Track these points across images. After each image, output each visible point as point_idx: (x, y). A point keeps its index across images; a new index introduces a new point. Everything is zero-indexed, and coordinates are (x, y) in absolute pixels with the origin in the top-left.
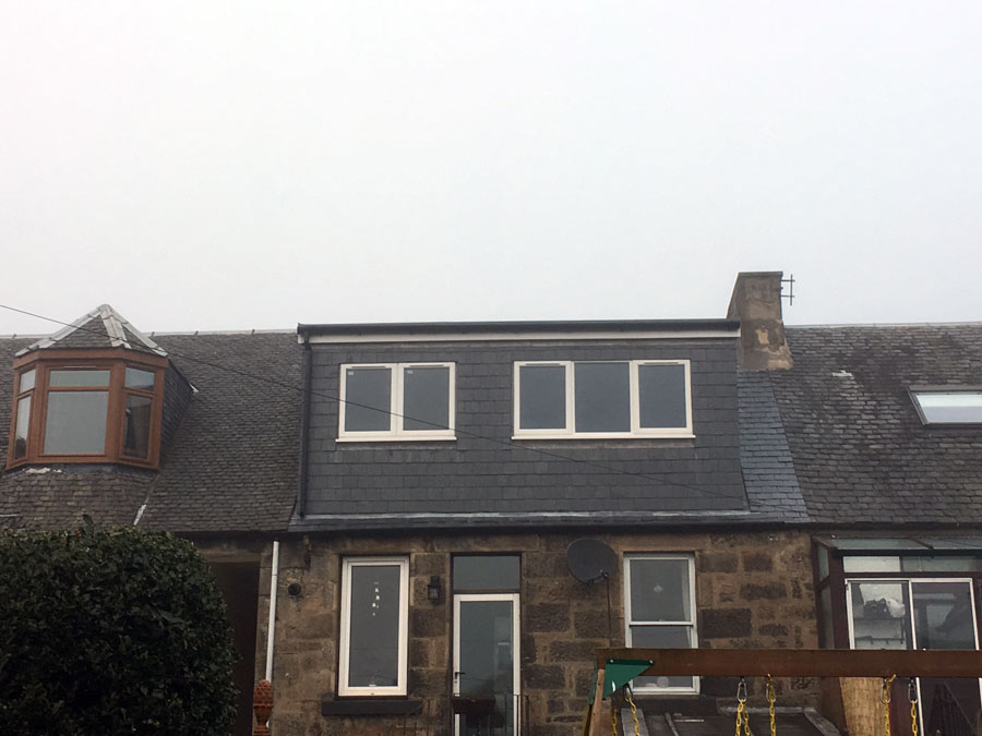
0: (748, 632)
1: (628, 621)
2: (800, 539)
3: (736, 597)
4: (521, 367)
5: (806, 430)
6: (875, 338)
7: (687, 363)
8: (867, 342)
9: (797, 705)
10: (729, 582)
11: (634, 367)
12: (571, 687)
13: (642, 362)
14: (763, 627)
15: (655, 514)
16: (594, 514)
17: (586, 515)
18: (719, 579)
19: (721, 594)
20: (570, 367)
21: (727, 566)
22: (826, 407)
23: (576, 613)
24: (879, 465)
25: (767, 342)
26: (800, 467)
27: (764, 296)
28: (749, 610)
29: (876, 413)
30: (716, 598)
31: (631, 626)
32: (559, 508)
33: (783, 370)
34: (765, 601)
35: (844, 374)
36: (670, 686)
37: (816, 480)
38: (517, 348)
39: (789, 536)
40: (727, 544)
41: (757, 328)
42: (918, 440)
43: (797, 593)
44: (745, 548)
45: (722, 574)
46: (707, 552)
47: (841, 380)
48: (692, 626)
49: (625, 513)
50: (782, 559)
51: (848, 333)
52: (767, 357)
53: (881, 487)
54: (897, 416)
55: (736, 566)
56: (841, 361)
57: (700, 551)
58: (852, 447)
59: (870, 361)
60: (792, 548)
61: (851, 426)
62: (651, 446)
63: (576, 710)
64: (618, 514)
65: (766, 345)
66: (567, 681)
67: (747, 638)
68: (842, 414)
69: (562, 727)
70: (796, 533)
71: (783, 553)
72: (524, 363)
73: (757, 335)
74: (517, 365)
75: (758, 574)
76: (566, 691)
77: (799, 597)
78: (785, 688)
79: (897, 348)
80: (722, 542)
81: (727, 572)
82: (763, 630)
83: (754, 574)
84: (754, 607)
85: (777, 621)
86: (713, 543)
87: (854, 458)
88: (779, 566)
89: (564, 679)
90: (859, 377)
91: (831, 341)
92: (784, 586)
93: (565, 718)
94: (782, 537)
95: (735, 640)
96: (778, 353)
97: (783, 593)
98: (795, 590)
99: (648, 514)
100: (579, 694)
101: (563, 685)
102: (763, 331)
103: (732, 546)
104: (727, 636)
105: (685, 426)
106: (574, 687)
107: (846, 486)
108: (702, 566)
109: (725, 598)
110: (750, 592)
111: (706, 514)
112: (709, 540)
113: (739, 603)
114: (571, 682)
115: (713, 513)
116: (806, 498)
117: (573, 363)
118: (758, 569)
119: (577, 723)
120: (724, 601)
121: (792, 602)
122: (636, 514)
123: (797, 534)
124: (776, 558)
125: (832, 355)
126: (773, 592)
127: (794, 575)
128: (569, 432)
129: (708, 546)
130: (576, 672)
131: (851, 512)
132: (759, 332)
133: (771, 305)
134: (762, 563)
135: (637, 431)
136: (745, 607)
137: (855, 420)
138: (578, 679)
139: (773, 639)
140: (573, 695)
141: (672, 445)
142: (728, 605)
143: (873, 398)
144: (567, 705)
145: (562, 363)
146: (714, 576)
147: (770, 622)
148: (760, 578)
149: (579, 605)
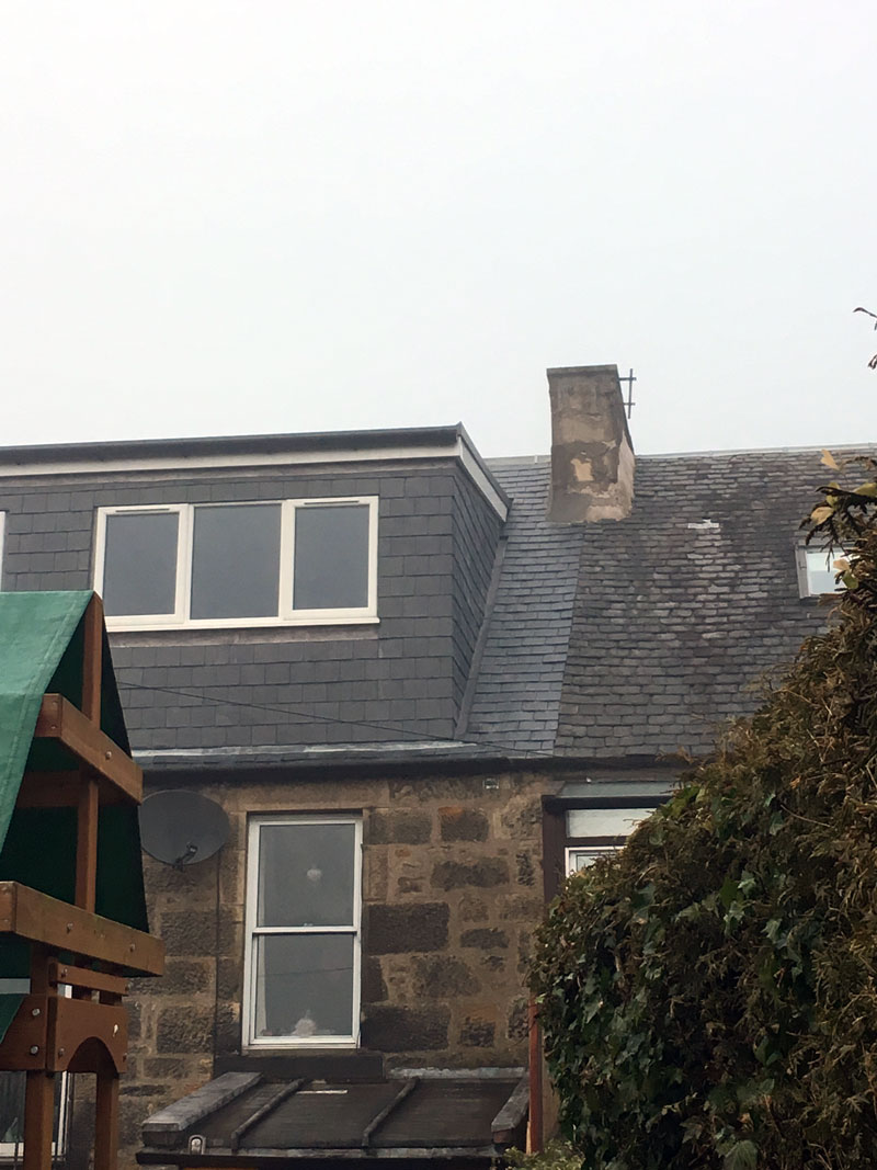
0: (440, 941)
1: (252, 926)
2: (534, 785)
3: (426, 884)
4: (108, 517)
5: (610, 613)
6: (779, 468)
7: (373, 501)
8: (763, 475)
9: (516, 1064)
10: (416, 859)
11: (288, 508)
12: (149, 1037)
13: (301, 502)
14: (468, 934)
15: (308, 750)
16: (211, 752)
17: (198, 753)
18: (401, 854)
19: (401, 880)
20: (185, 513)
21: (413, 832)
22: (656, 576)
23: (164, 915)
24: (707, 664)
25: (590, 478)
26: (573, 670)
27: (586, 405)
28: (445, 906)
29: (733, 585)
30: (393, 887)
31: (255, 935)
32: (157, 744)
33: (612, 522)
34: (473, 889)
35: (708, 524)
36: (315, 1034)
37: (591, 690)
38: (103, 487)
39: (519, 781)
40: (414, 797)
41: (573, 456)
42: (786, 623)
43: (526, 878)
44: (444, 803)
45: (403, 846)
46: (382, 811)
47: (696, 535)
48: (354, 934)
49: (261, 750)
50: (504, 820)
51: (736, 463)
52: (588, 500)
53: (695, 699)
54: (766, 588)
55: (428, 833)
56: (710, 505)
57: (371, 809)
58: (673, 636)
59: (757, 505)
60: (521, 801)
61: (685, 605)
62: (307, 638)
63: (157, 1075)
64: (249, 751)
65: (585, 484)
66: (144, 1028)
67: (440, 953)
68: (679, 587)
69: (130, 1104)
70: (528, 777)
71: (506, 810)
72: (112, 510)
73: (573, 466)
74: (102, 513)
75: (467, 845)
76: (140, 1044)
77: (529, 883)
78: (497, 1036)
79: (806, 482)
80: (408, 793)
81: (414, 842)
82: (468, 940)
83: (458, 845)
84: (454, 900)
85: (491, 924)
86: (392, 795)
87: (669, 654)
88: (498, 832)
89: (139, 1023)
90: (728, 530)
91: (705, 477)
92: (505, 863)
93: (136, 1089)
94: (506, 783)
95: (421, 955)
96: (606, 495)
97: (502, 878)
98: (522, 872)
99: (296, 750)
100: (160, 1049)
101: (138, 1034)
102: (583, 462)
103: (421, 800)
104: (407, 949)
105: (366, 606)
106: (154, 1037)
107: (640, 699)
108: (372, 834)
109: (407, 886)
110: (449, 875)
111: (390, 747)
112: (386, 792)
113: (428, 895)
114: (149, 1030)
115: (401, 747)
116: (564, 718)
117: (192, 507)
118: (463, 839)
119: (156, 1097)
120: (407, 890)
121: (517, 892)
122: (277, 750)
123: (532, 777)
124: (495, 819)
125: (699, 497)
126: (486, 875)
127: (523, 846)
128: (180, 618)
129: (385, 802)
130: (158, 1013)
131: (627, 740)
132: (575, 462)
133: (598, 419)
134: (469, 826)
135: (288, 614)
136: (440, 902)
137: (696, 595)
138: (162, 1025)
139: (483, 952)
140: (151, 1051)
141: (344, 637)
142: (409, 898)
143: (737, 561)
144: (141, 1067)
145: (173, 508)
146: (392, 848)
147: (480, 925)
148: (467, 852)
149: (169, 901)
